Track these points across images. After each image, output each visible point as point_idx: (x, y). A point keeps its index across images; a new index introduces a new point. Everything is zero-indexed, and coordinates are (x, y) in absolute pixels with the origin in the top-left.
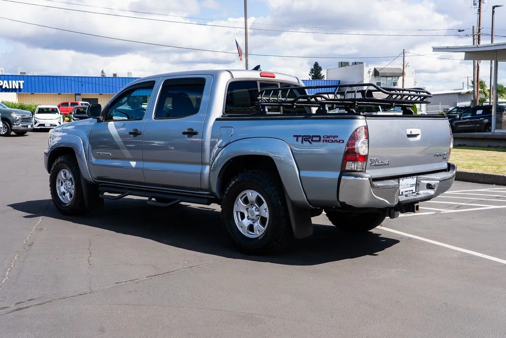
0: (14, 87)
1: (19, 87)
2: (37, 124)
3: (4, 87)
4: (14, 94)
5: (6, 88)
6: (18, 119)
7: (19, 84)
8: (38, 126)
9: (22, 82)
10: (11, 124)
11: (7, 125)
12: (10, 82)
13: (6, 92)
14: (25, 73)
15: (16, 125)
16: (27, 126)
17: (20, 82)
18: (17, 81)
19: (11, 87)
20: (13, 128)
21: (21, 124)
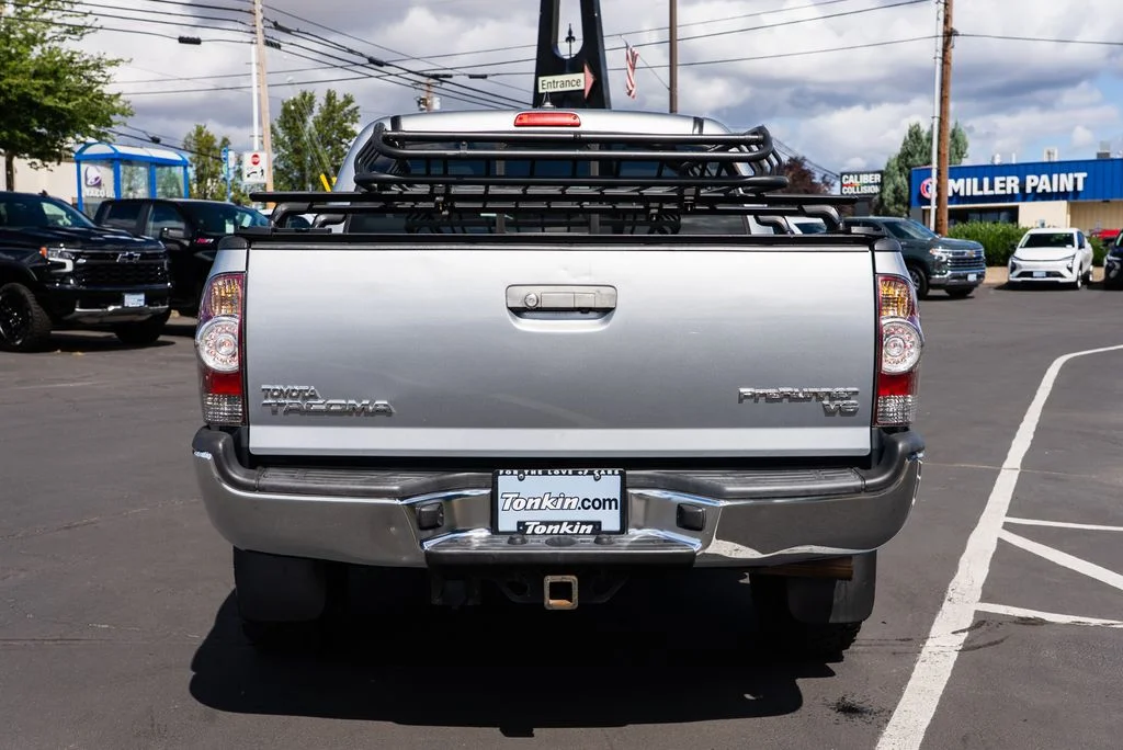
0: (1062, 190)
1: (1075, 186)
2: (1017, 272)
3: (1039, 190)
4: (1063, 204)
5: (1044, 190)
6: (944, 260)
7: (1075, 180)
8: (1019, 276)
9: (1081, 176)
10: (929, 274)
11: (920, 275)
12: (1055, 177)
13: (1043, 199)
14: (1108, 154)
15: (940, 274)
16: (966, 277)
17: (1076, 175)
18: (1071, 175)
19: (1055, 190)
20: (931, 282)
21: (949, 272)
